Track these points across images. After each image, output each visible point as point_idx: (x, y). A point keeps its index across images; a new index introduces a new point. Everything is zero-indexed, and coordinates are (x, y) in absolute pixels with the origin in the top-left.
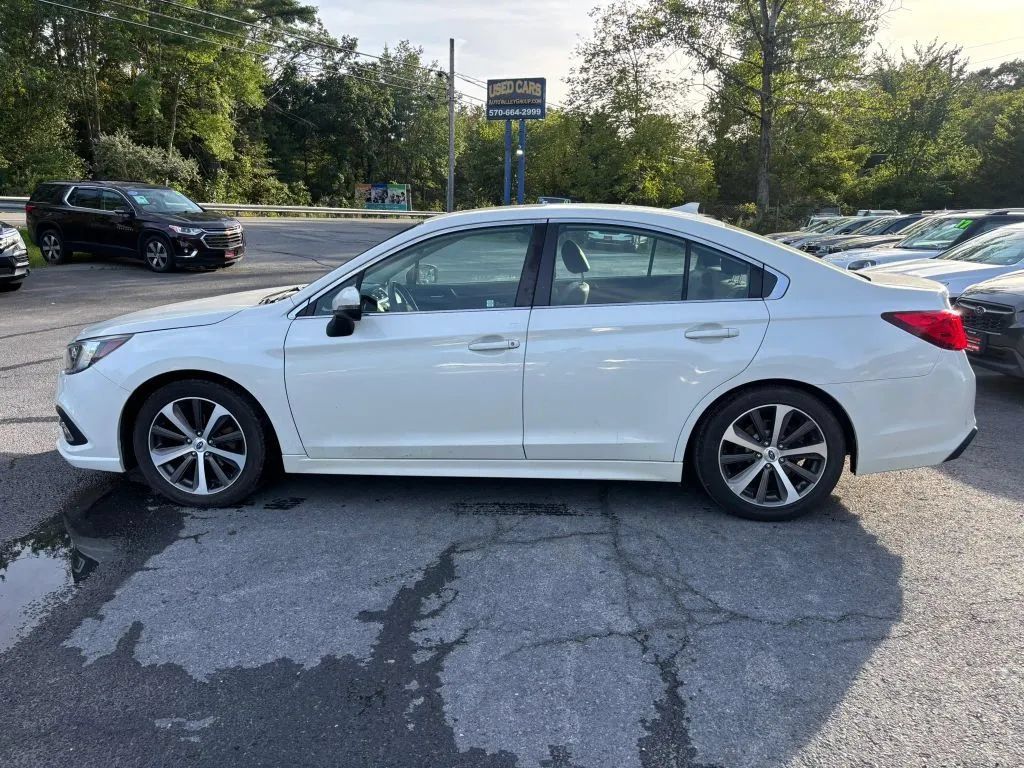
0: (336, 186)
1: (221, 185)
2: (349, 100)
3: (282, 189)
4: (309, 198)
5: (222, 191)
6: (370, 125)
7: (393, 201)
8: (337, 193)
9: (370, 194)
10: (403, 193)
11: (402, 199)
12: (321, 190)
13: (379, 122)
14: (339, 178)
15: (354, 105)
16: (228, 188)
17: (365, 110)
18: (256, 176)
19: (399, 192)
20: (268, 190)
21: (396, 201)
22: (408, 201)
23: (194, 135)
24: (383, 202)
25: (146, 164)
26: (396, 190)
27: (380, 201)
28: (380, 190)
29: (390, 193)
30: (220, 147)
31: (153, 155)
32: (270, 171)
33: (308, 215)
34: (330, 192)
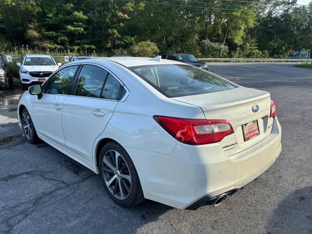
0: (280, 52)
1: (237, 53)
2: (291, 21)
3: (259, 53)
4: (268, 56)
5: (237, 54)
6: (298, 29)
7: (302, 56)
8: (281, 54)
9: (294, 53)
10: (306, 53)
11: (306, 55)
12: (275, 53)
13: (302, 27)
14: (282, 48)
15: (292, 22)
16: (240, 54)
17: (297, 23)
18: (250, 49)
19: (305, 52)
20: (254, 54)
21: (303, 56)
22: (308, 56)
23: (231, 38)
24: (298, 56)
25: (213, 48)
26: (304, 52)
27: (297, 56)
28: (297, 52)
29: (301, 53)
30: (238, 40)
31: (216, 45)
32: (256, 48)
33: (264, 61)
34: (278, 53)
